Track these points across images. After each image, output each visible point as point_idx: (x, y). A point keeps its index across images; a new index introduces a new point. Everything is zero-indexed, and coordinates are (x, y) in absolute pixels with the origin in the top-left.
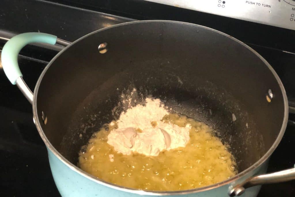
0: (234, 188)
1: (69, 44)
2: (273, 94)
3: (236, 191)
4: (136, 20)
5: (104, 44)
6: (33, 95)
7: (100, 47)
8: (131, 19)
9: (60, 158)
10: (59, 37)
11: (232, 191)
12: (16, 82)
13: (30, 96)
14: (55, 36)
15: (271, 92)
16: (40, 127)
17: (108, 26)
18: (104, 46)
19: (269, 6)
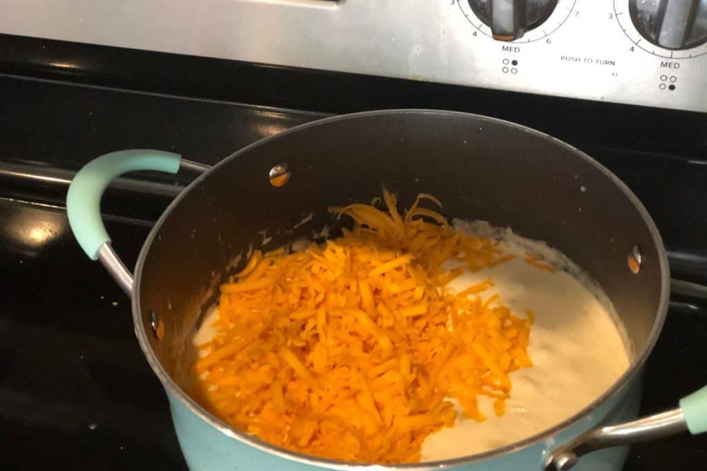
0: (552, 453)
1: (205, 169)
2: (641, 254)
3: (558, 460)
4: (332, 114)
5: (282, 166)
6: (133, 278)
7: (272, 172)
8: (321, 114)
9: (188, 404)
10: (185, 156)
11: (549, 461)
12: (98, 254)
13: (127, 280)
14: (176, 155)
15: (637, 252)
16: (146, 344)
17: (274, 131)
18: (281, 170)
19: (611, 62)
